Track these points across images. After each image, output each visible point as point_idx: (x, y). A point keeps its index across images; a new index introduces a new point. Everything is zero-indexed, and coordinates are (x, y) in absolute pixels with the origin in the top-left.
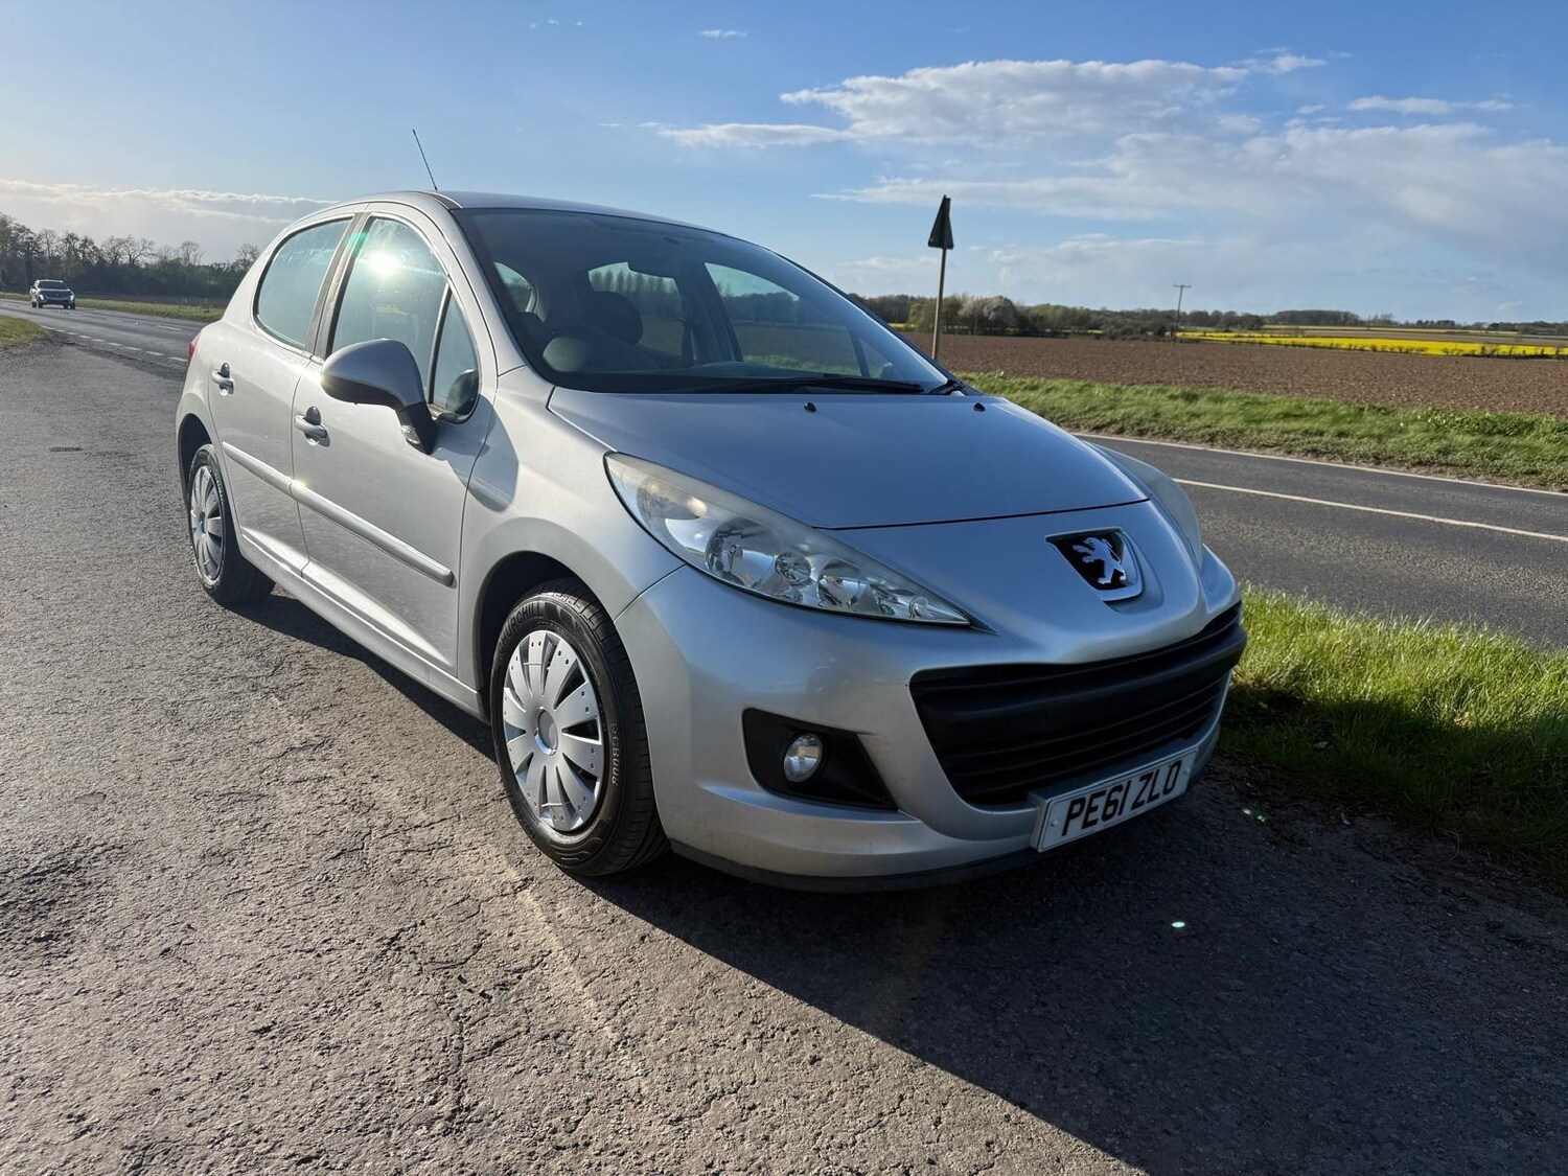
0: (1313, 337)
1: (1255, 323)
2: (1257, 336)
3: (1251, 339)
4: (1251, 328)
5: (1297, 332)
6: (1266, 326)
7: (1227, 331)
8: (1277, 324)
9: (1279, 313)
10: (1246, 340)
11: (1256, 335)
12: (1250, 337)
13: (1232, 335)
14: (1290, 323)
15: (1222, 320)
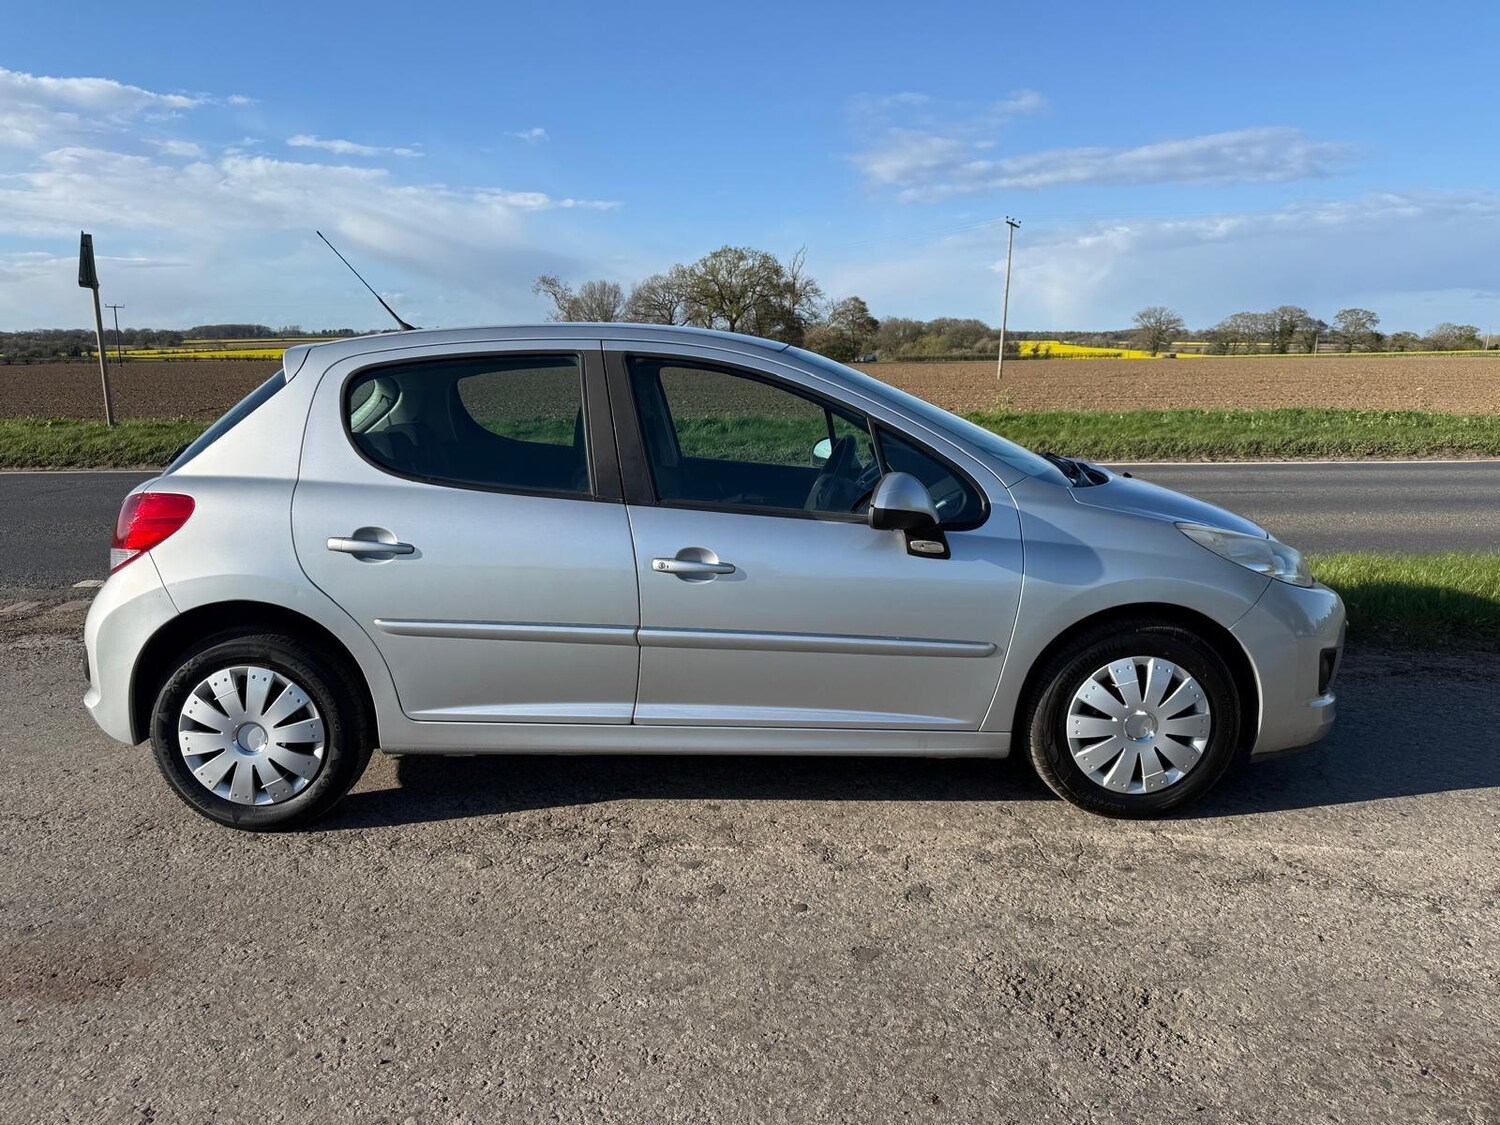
0: (236, 350)
1: (174, 339)
2: (181, 353)
3: (174, 355)
4: (172, 344)
5: (222, 347)
6: (185, 342)
7: (147, 349)
8: (194, 340)
9: (194, 328)
10: (170, 356)
11: (180, 351)
12: (174, 353)
13: (156, 352)
14: (213, 337)
15: (138, 337)
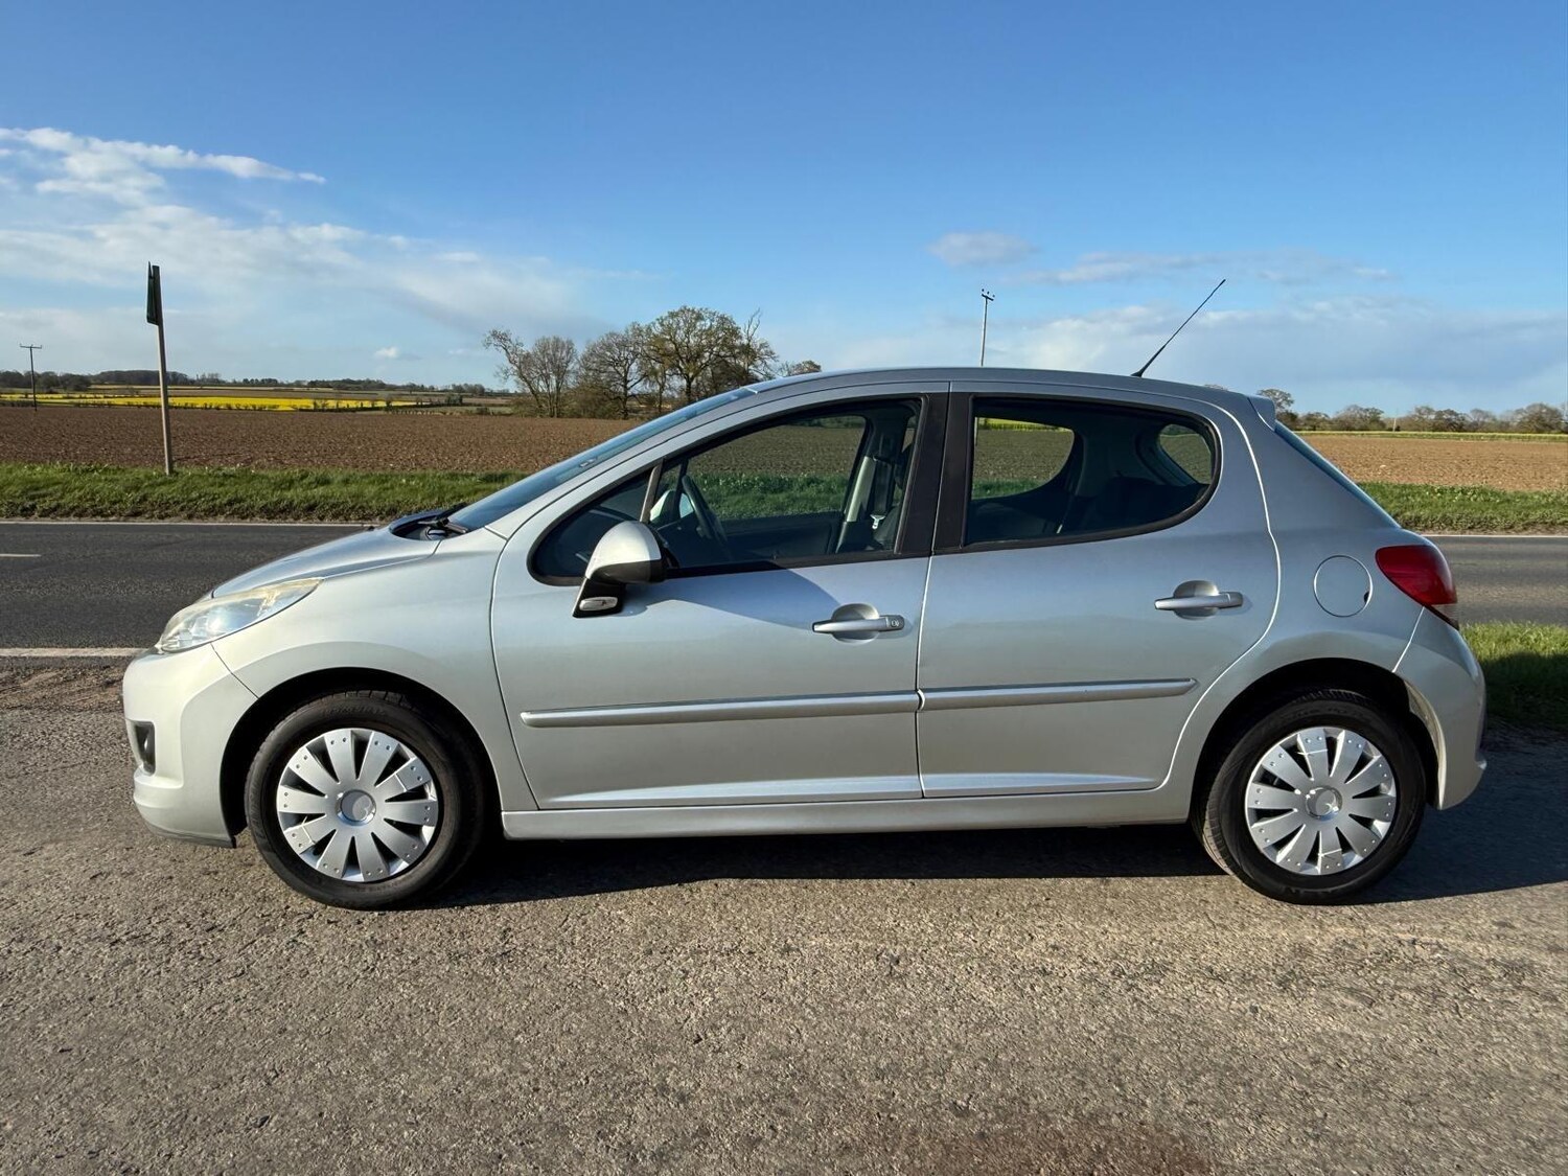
0: (151, 397)
1: (81, 383)
2: (89, 398)
3: (82, 401)
4: (78, 389)
5: (133, 393)
6: (93, 387)
7: (51, 393)
8: (102, 384)
9: (103, 373)
10: (75, 401)
11: (88, 396)
12: (81, 398)
13: (61, 396)
14: (124, 383)
15: (40, 380)
